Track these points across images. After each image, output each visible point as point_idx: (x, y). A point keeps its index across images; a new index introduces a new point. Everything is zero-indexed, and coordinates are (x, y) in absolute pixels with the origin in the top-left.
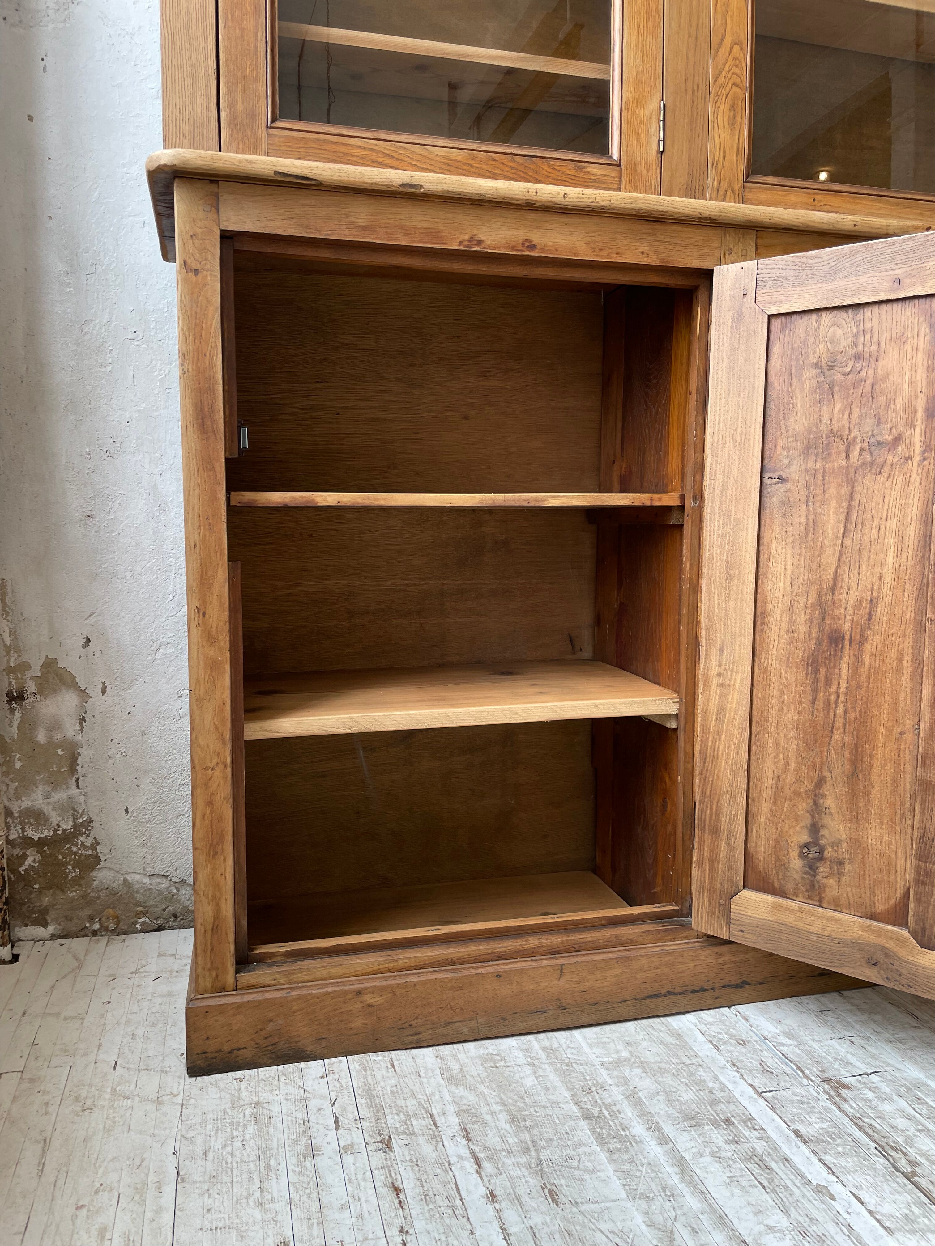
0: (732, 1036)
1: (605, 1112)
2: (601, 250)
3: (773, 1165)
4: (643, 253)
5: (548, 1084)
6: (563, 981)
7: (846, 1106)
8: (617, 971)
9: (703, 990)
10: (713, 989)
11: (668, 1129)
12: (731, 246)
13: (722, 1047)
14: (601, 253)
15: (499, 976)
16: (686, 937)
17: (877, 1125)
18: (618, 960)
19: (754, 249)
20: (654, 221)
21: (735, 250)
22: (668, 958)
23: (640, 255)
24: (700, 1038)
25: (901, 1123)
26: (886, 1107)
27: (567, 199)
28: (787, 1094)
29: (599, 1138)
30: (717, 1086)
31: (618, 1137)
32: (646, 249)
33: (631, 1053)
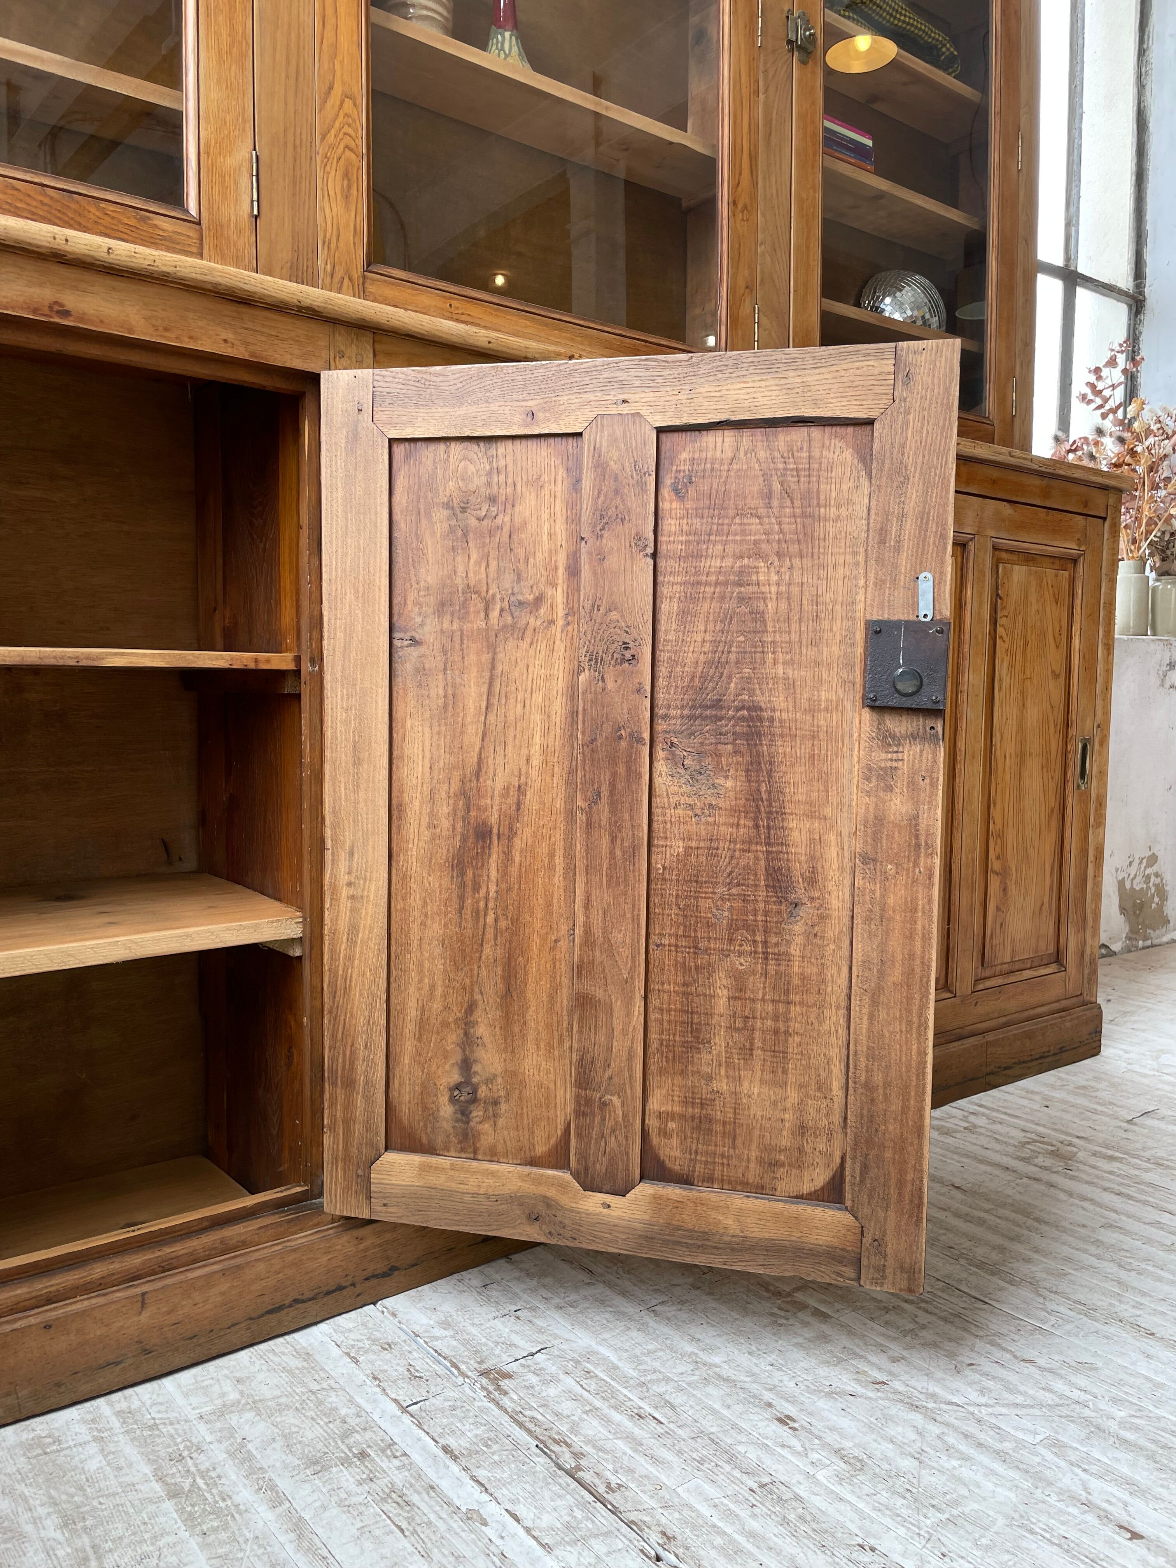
0: (375, 1341)
1: (200, 1482)
2: (166, 329)
3: (415, 1498)
4: (225, 341)
5: (122, 1462)
6: (145, 1315)
7: (506, 1402)
8: (224, 1287)
9: (340, 1288)
10: (353, 1285)
11: (284, 1485)
12: (343, 348)
13: (362, 1359)
14: (167, 334)
15: (47, 1327)
16: (317, 1225)
17: (539, 1417)
18: (223, 1272)
19: (371, 356)
20: (240, 303)
21: (348, 353)
22: (291, 1257)
23: (223, 345)
24: (336, 1352)
25: (567, 1407)
26: (552, 1391)
27: (112, 256)
28: (437, 1402)
29: (190, 1520)
30: (353, 1411)
31: (217, 1512)
32: (230, 336)
33: (242, 1393)
